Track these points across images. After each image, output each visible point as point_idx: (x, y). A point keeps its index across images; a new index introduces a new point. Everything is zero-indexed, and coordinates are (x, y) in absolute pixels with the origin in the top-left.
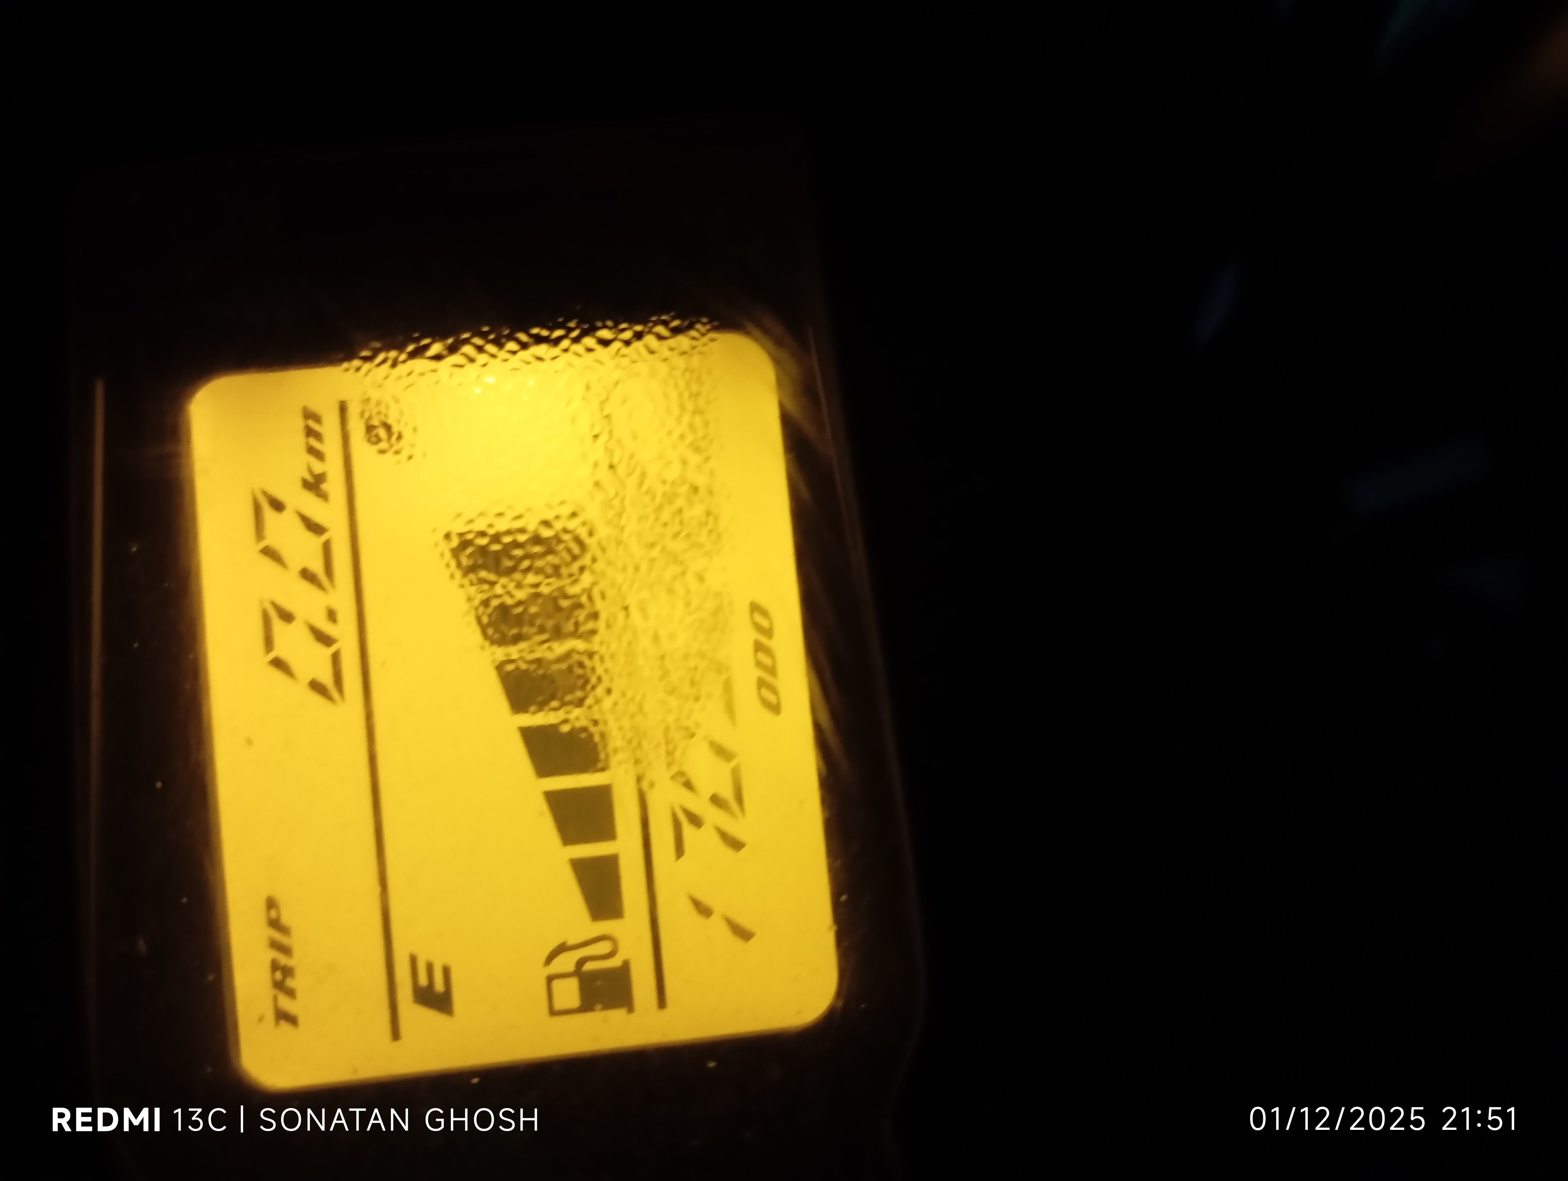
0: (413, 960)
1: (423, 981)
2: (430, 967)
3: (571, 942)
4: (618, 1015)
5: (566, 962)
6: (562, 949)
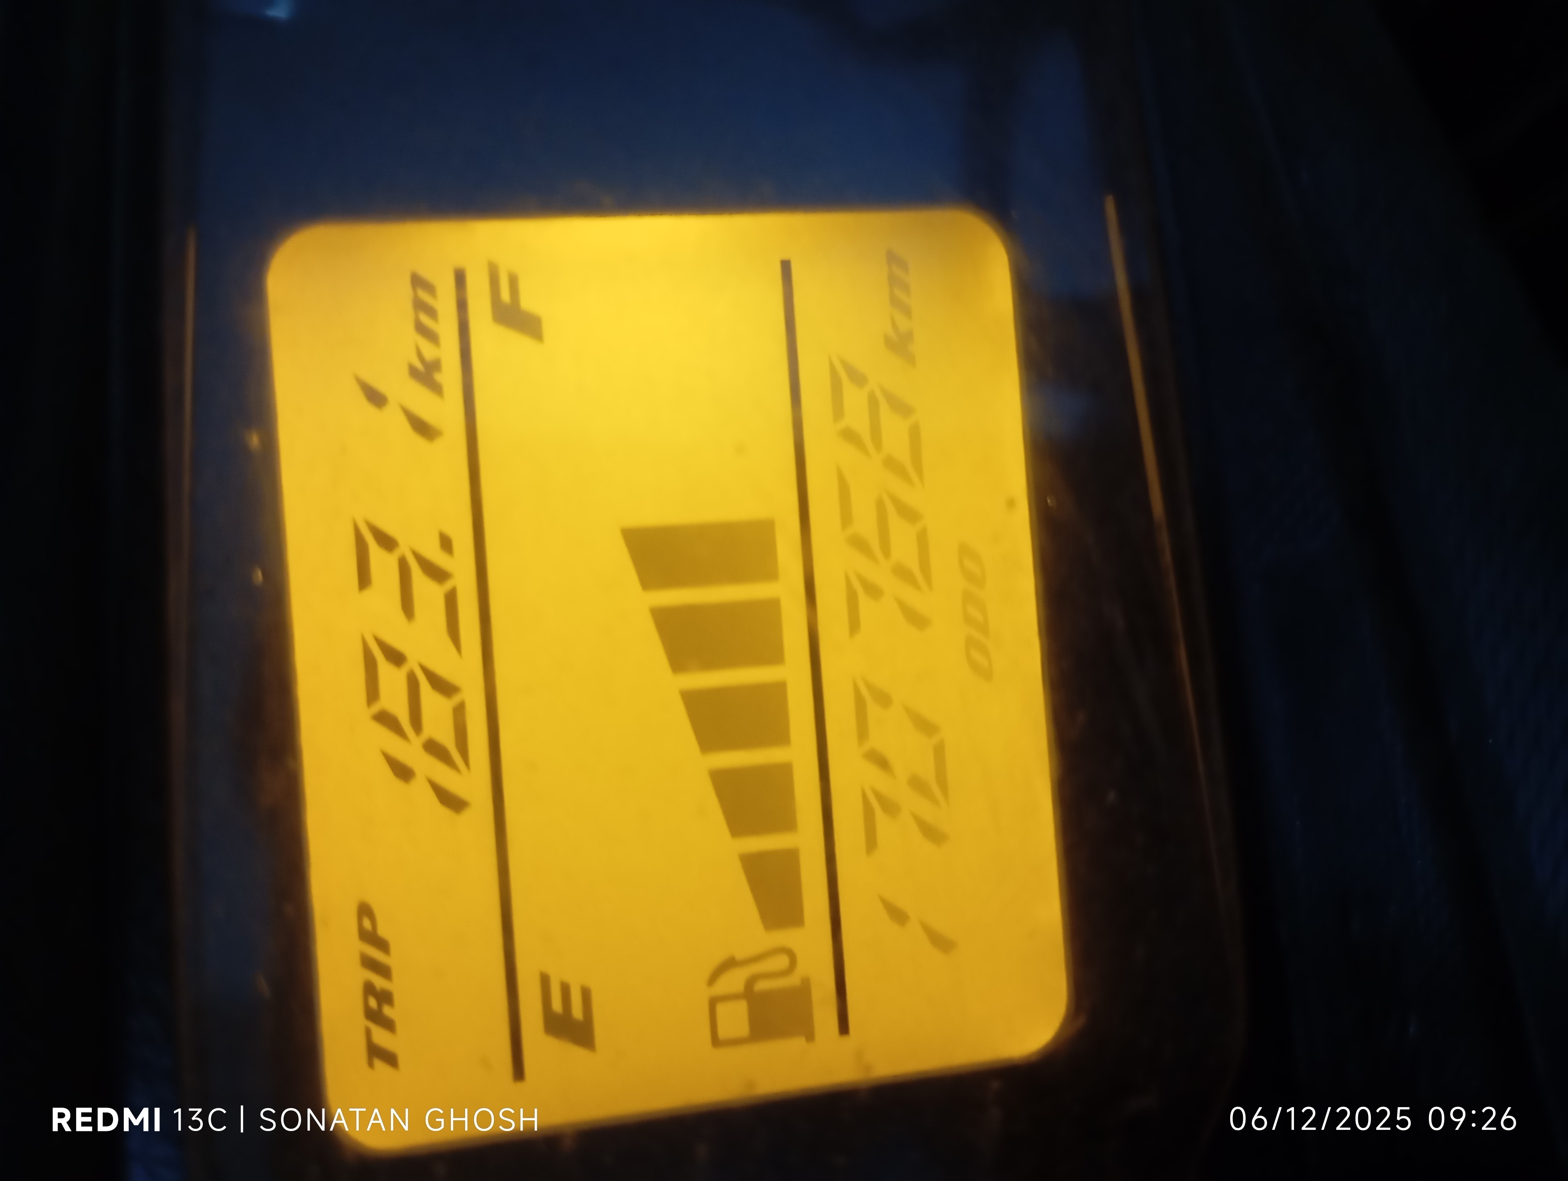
0: (545, 981)
1: (557, 1005)
2: (565, 990)
3: (740, 955)
4: (794, 1045)
5: (734, 981)
6: (729, 964)
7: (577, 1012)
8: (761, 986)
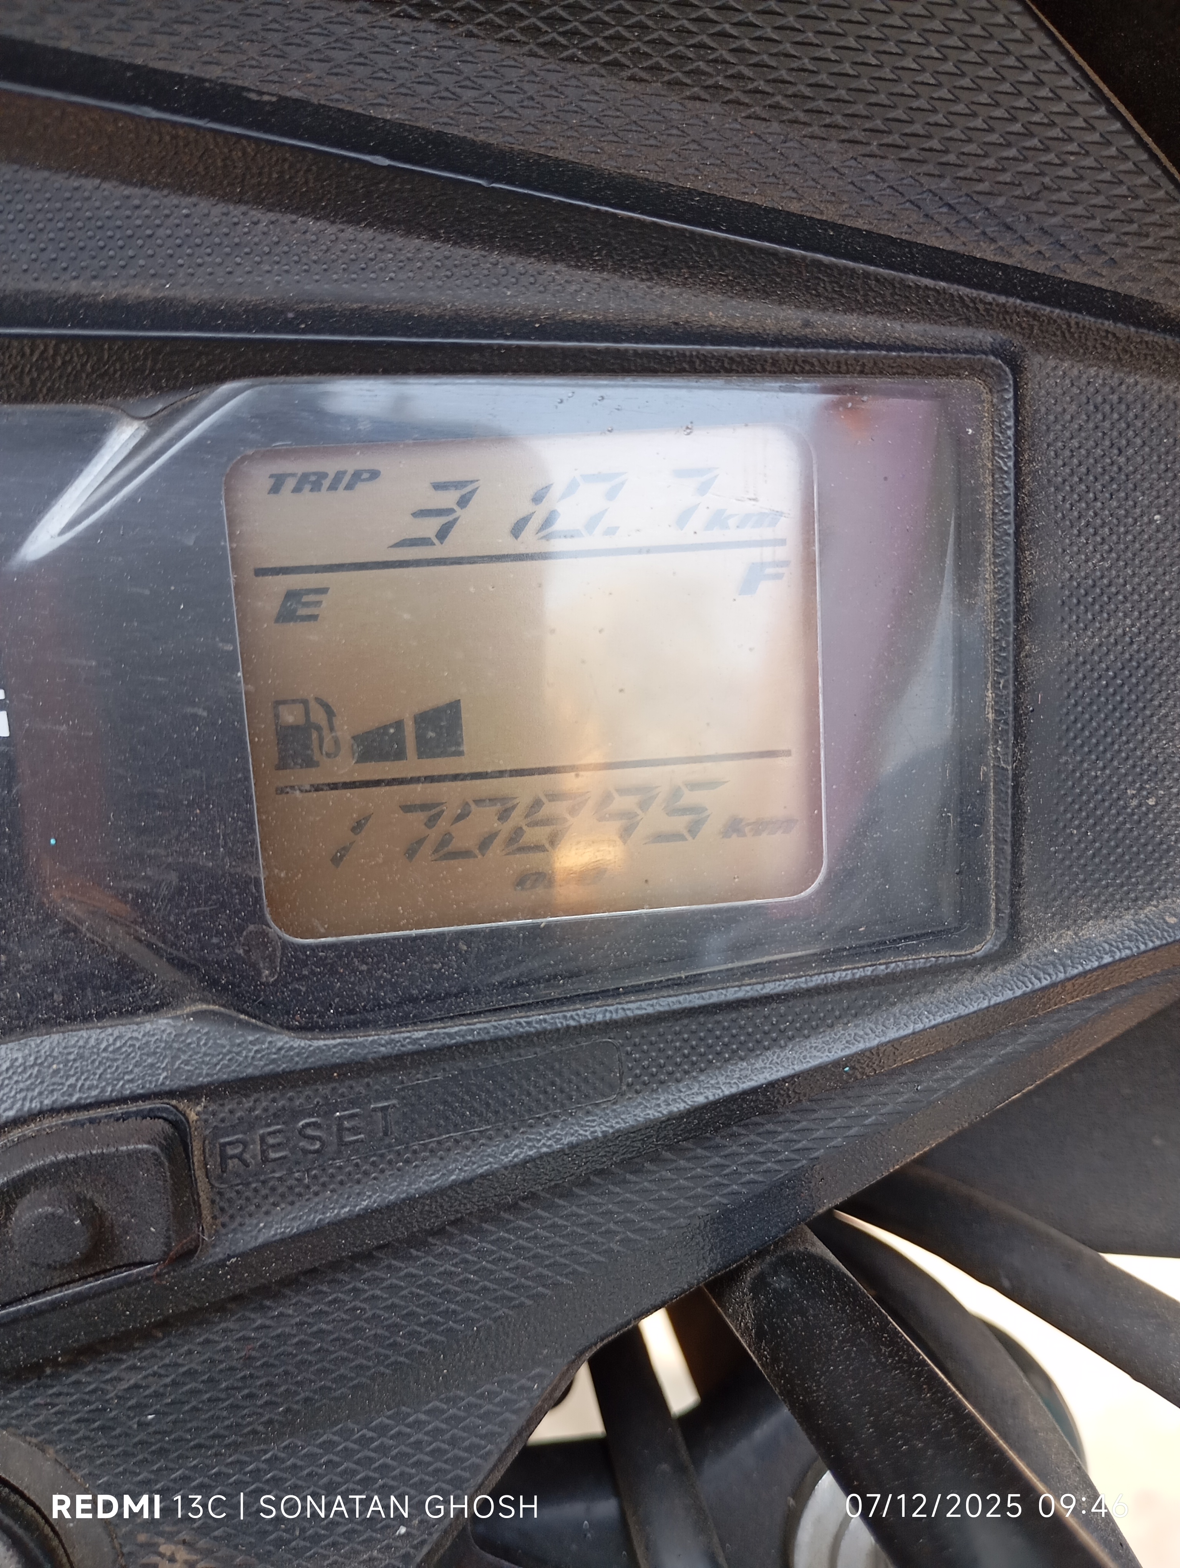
1: (305, 599)
2: (317, 604)
3: (335, 720)
4: (273, 757)
5: (318, 716)
6: (330, 712)
7: (302, 612)
8: (315, 735)
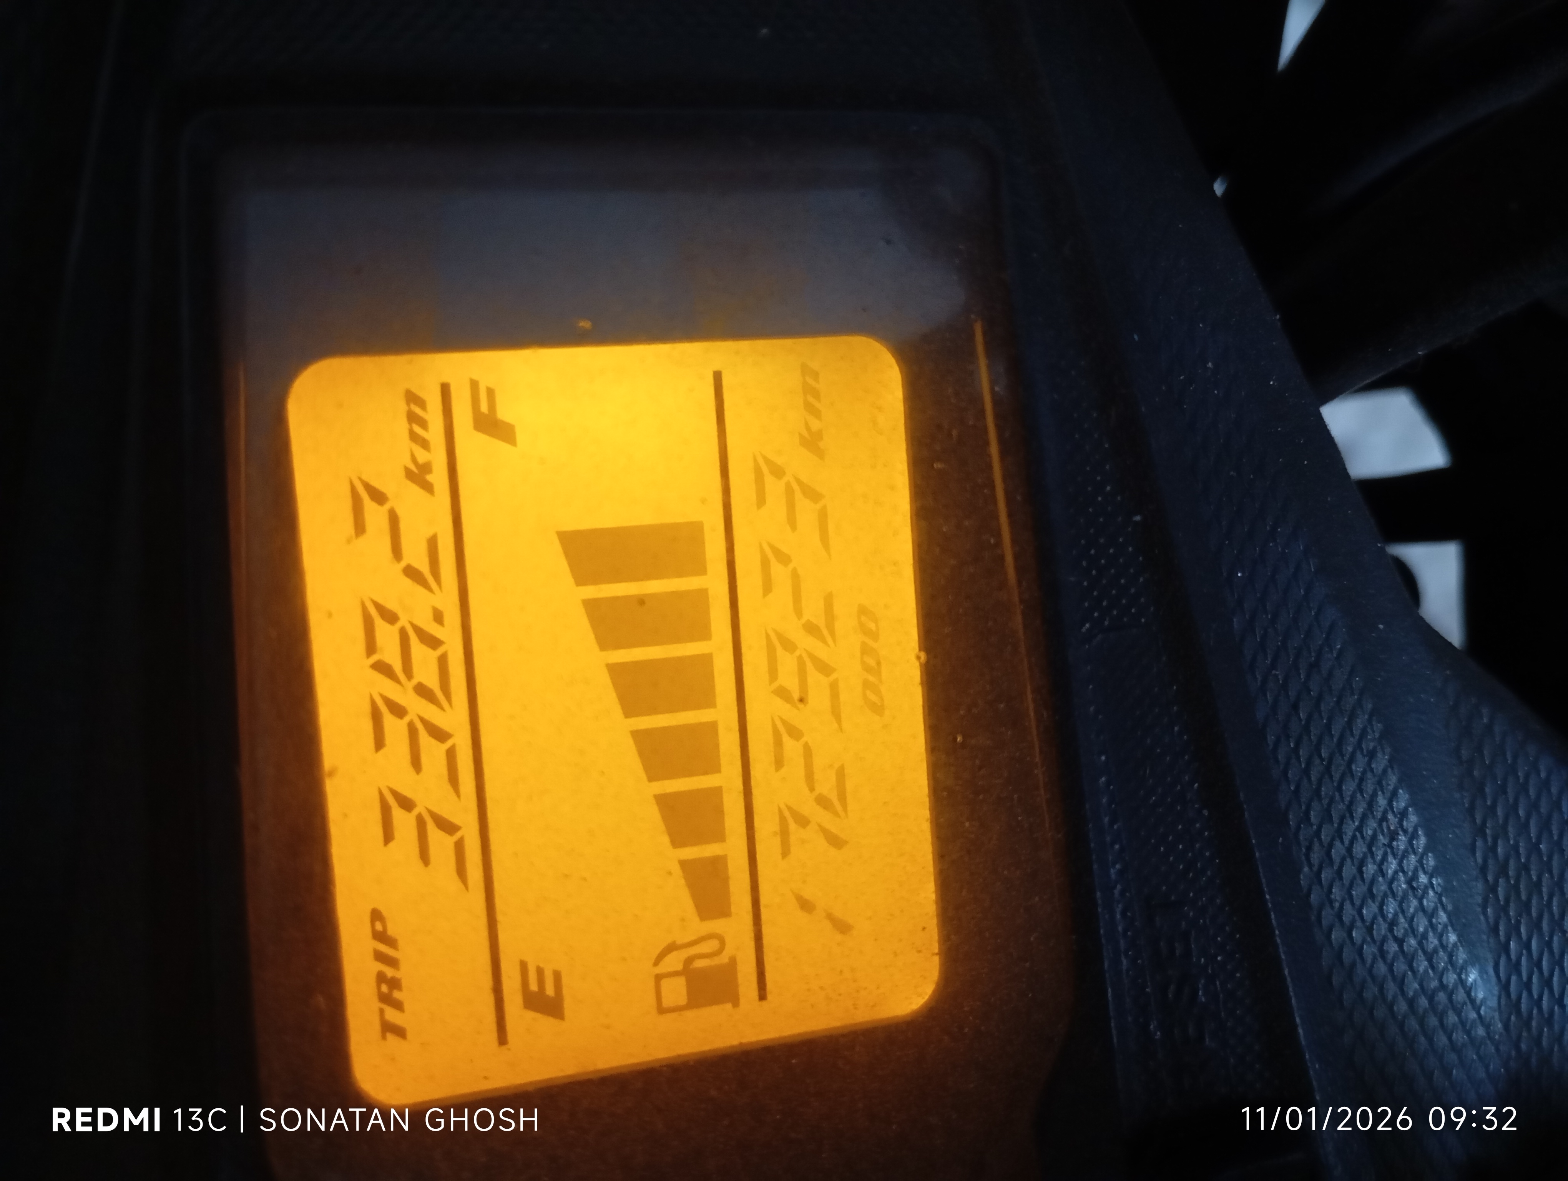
0: (524, 966)
1: (534, 987)
2: (540, 972)
3: (679, 941)
4: (723, 1010)
5: (674, 961)
6: (672, 948)
7: (550, 991)
8: (697, 964)
